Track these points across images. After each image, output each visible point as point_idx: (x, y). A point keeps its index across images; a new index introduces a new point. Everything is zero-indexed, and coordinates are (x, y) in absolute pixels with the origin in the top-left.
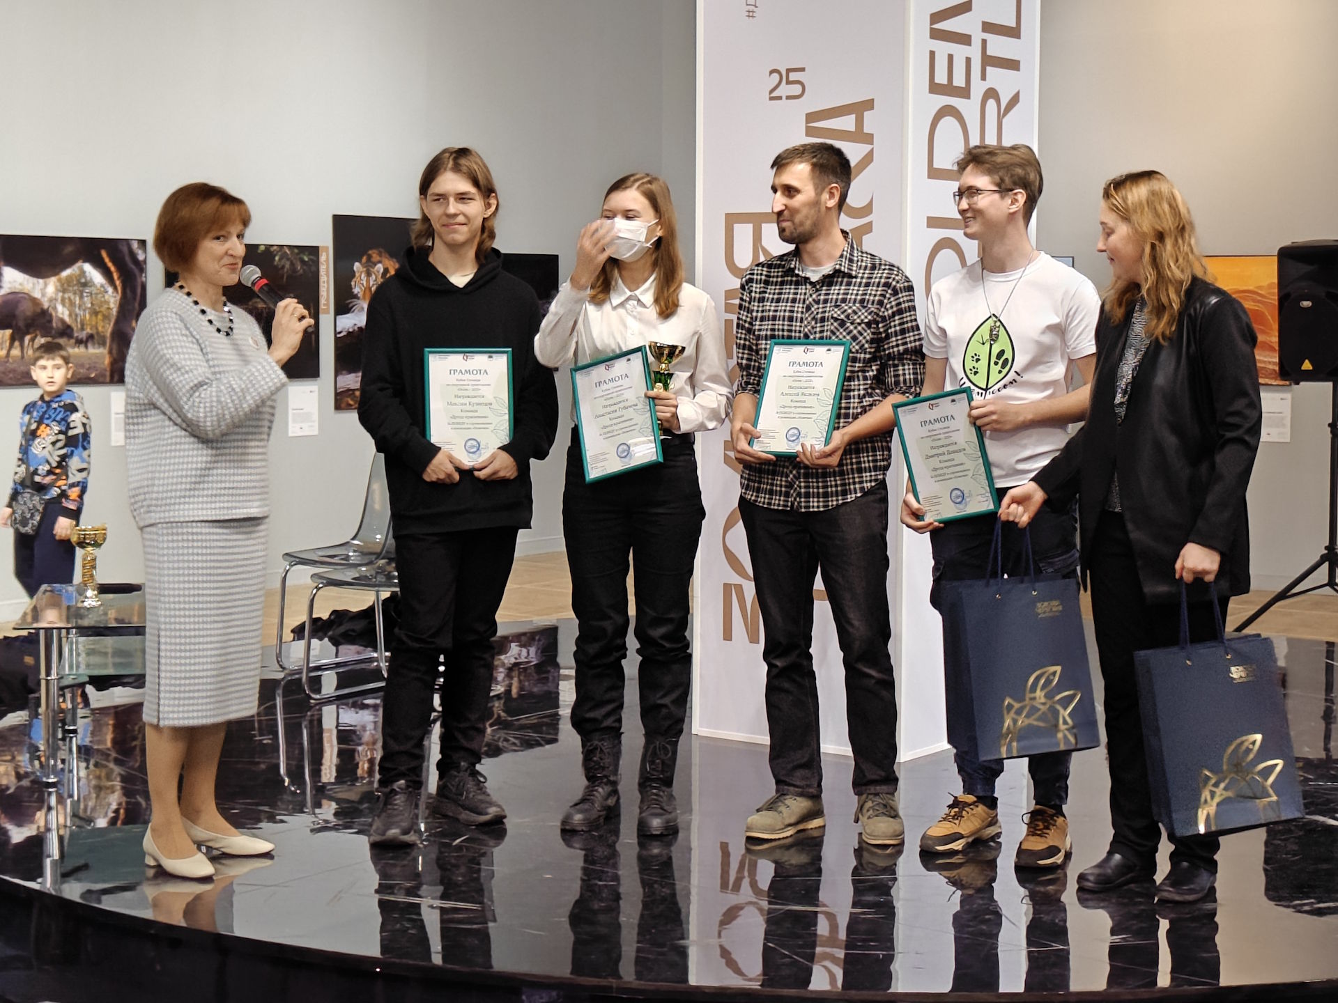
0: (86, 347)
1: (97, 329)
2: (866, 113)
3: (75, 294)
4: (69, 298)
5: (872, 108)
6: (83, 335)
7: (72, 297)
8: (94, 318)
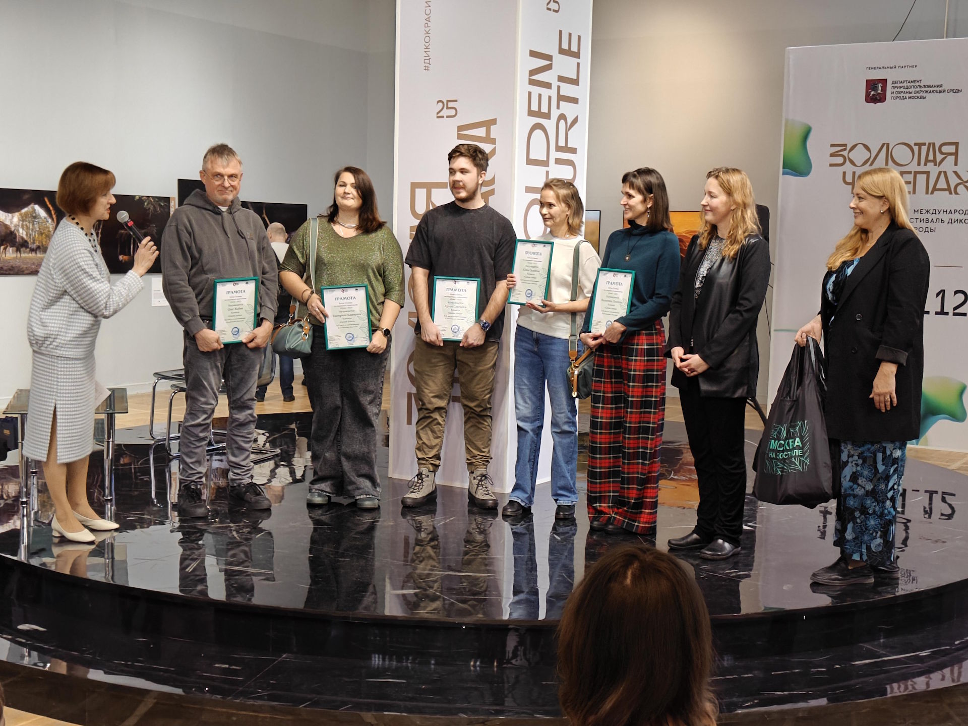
0: (36, 253)
2: (492, 127)
3: (29, 222)
4: (26, 225)
5: (495, 124)
6: (34, 246)
8: (40, 236)
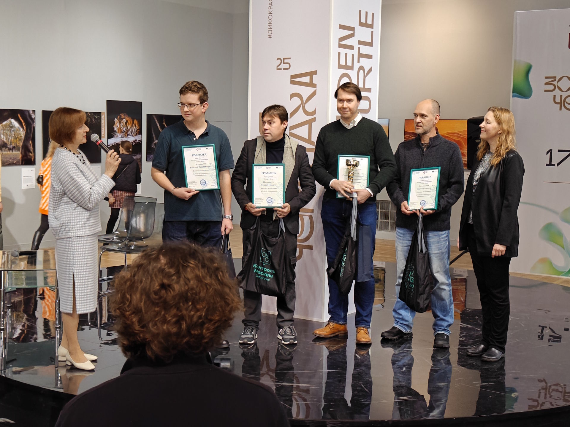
0: (12, 151)
1: (16, 144)
2: (314, 76)
4: (6, 133)
5: (316, 74)
6: (11, 147)
7: (7, 132)
8: (15, 140)
